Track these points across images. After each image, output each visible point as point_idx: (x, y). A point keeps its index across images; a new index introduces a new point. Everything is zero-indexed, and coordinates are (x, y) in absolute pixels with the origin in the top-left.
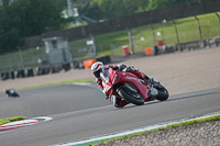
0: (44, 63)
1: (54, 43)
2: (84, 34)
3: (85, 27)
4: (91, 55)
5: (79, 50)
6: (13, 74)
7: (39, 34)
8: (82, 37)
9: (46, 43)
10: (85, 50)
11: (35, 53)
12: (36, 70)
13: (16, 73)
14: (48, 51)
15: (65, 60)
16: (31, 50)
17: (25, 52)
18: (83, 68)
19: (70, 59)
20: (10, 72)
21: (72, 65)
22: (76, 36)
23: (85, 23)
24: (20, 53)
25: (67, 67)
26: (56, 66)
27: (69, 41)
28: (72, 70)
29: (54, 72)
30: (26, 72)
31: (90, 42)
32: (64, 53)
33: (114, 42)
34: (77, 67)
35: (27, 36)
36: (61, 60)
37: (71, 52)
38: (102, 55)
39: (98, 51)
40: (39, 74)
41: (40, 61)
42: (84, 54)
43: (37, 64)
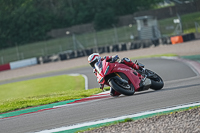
0: (136, 38)
1: (145, 21)
2: (171, 13)
3: (173, 7)
4: (177, 32)
5: (167, 28)
6: (108, 48)
7: (132, 13)
8: (170, 16)
9: (138, 21)
10: (172, 27)
11: (128, 30)
12: (129, 45)
13: (111, 48)
14: (139, 29)
15: (155, 36)
16: (125, 27)
17: (119, 29)
18: (171, 43)
19: (159, 36)
20: (106, 46)
21: (160, 41)
22: (165, 15)
23: (173, 4)
24: (115, 30)
25: (156, 43)
26: (147, 42)
27: (158, 19)
28: (161, 46)
29: (145, 47)
30: (120, 47)
31: (177, 21)
32: (154, 30)
33: (198, 21)
34: (165, 43)
35: (122, 15)
36: (151, 37)
37: (160, 29)
38: (187, 32)
39: (184, 28)
40: (131, 49)
41: (132, 37)
42: (171, 31)
43: (130, 40)
